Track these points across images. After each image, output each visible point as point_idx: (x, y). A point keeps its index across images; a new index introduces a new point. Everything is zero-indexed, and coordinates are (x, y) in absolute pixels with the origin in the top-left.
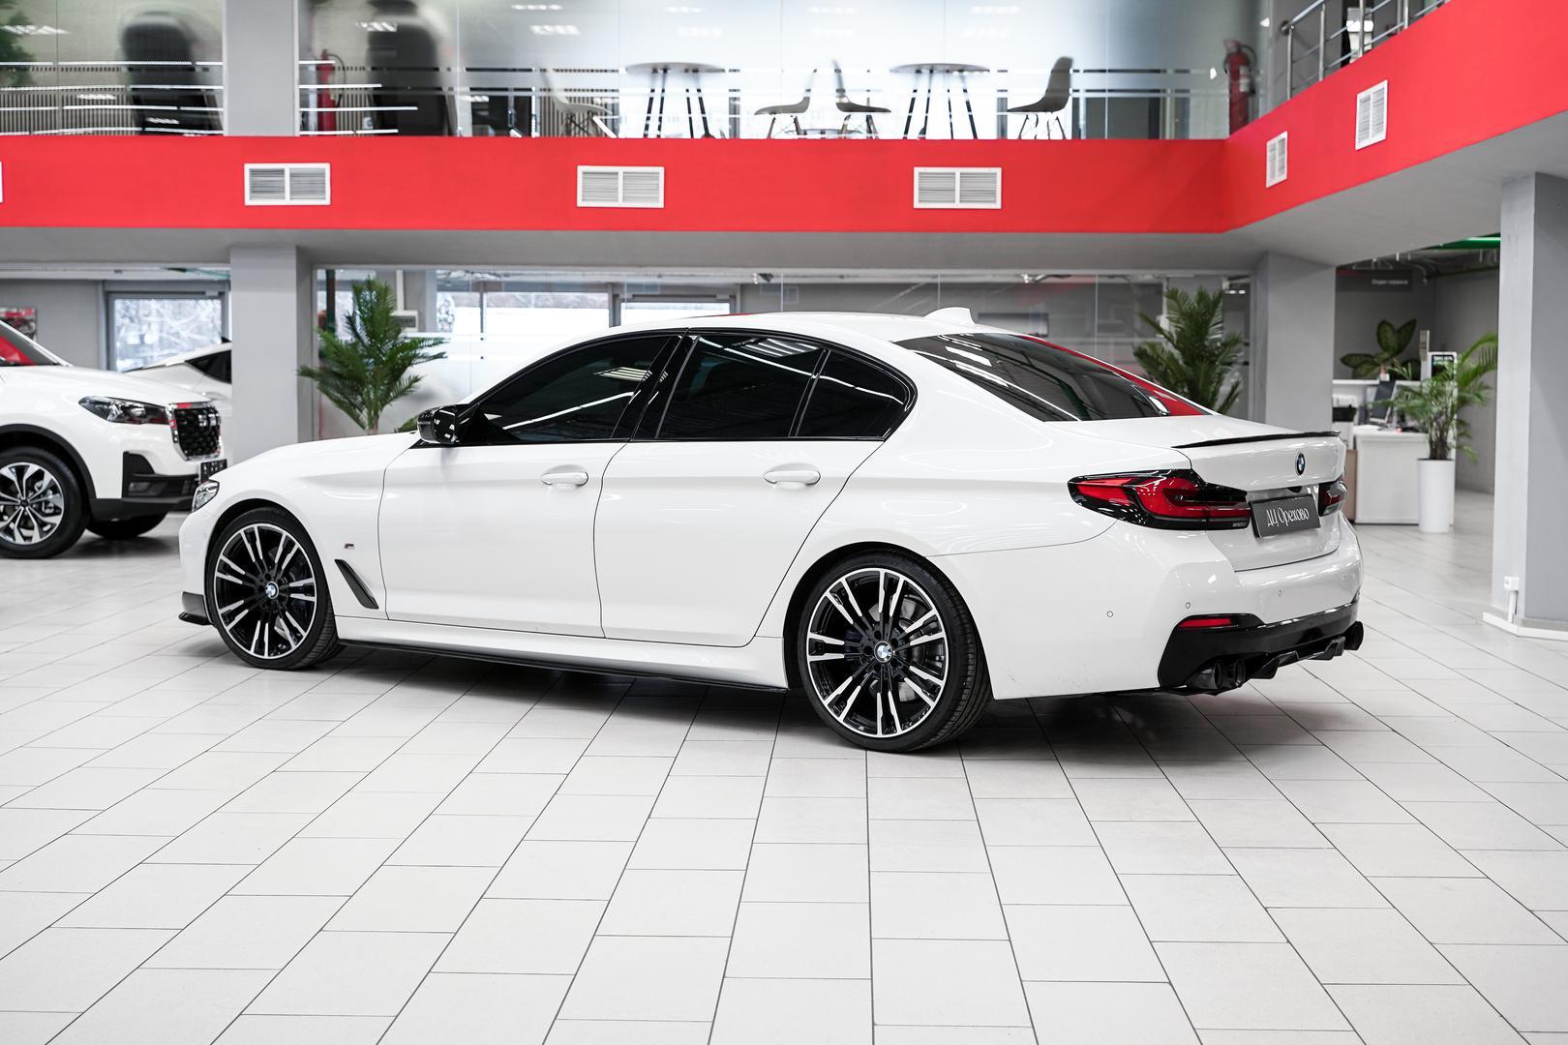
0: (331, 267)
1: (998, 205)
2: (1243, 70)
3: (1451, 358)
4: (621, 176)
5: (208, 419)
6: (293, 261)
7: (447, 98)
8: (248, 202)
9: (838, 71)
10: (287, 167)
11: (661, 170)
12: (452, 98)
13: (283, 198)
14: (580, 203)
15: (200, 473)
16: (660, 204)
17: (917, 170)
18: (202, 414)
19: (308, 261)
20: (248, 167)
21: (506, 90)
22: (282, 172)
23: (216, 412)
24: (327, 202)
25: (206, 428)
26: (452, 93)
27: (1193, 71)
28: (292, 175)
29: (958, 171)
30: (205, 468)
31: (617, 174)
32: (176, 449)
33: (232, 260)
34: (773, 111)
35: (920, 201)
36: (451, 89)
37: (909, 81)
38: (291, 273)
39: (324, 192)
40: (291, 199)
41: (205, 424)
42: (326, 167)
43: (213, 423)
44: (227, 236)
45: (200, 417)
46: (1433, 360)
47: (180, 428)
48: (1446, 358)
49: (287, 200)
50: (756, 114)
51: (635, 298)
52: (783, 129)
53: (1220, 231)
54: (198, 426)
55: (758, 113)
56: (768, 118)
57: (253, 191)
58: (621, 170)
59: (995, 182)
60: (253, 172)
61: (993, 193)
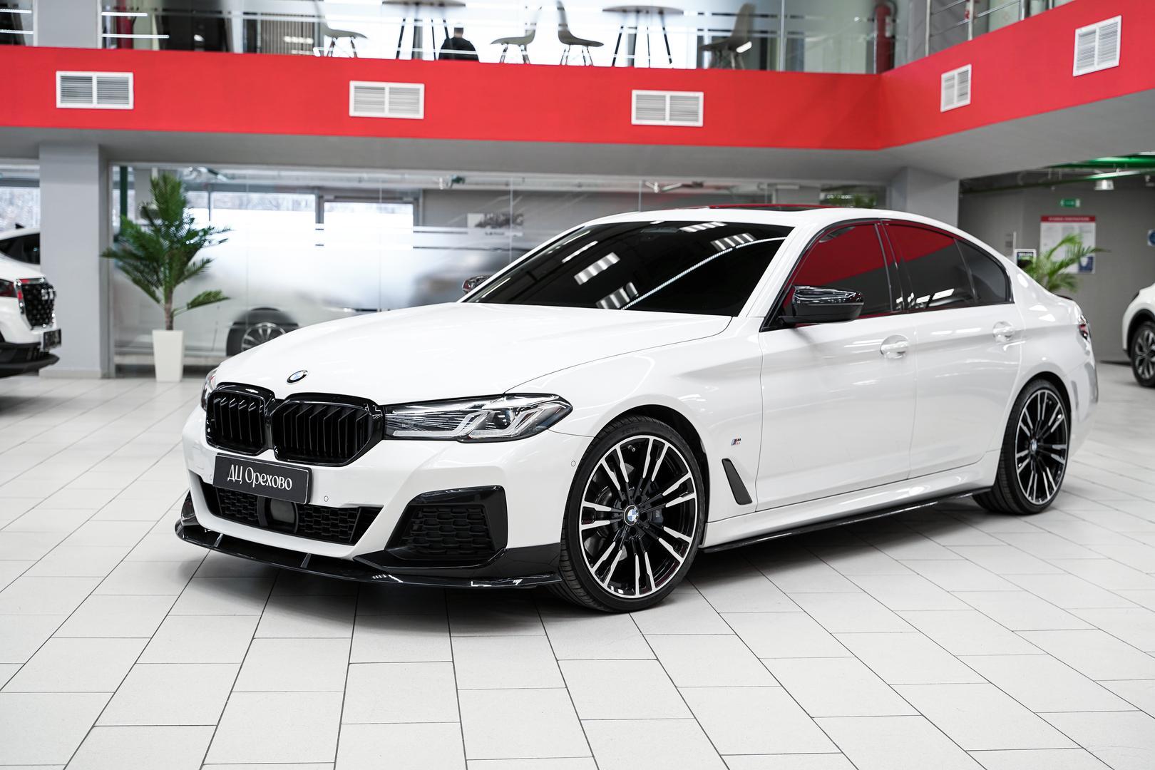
0: (124, 164)
1: (700, 123)
2: (888, 20)
3: (1031, 255)
4: (387, 91)
5: (48, 293)
6: (96, 158)
7: (226, 21)
8: (60, 104)
9: (561, 9)
10: (95, 75)
11: (421, 87)
12: (230, 20)
13: (91, 102)
14: (352, 113)
15: (42, 341)
16: (420, 116)
17: (635, 93)
18: (44, 288)
19: (107, 157)
20: (59, 74)
21: (255, 14)
22: (89, 79)
23: (52, 287)
24: (130, 106)
25: (47, 301)
26: (229, 16)
27: (807, 17)
28: (99, 83)
29: (668, 94)
30: (46, 337)
31: (383, 89)
32: (23, 320)
33: (41, 156)
34: (506, 41)
35: (637, 118)
36: (230, 13)
37: (616, 19)
38: (94, 168)
39: (127, 98)
40: (98, 103)
41: (46, 297)
42: (130, 76)
43: (52, 296)
44: (38, 134)
45: (43, 291)
46: (1018, 256)
47: (26, 301)
48: (1028, 255)
49: (95, 104)
50: (492, 43)
51: (338, 199)
52: (514, 56)
53: (876, 148)
54: (41, 300)
55: (494, 42)
56: (501, 47)
57: (63, 96)
58: (387, 86)
59: (697, 104)
60: (64, 79)
61: (696, 113)
